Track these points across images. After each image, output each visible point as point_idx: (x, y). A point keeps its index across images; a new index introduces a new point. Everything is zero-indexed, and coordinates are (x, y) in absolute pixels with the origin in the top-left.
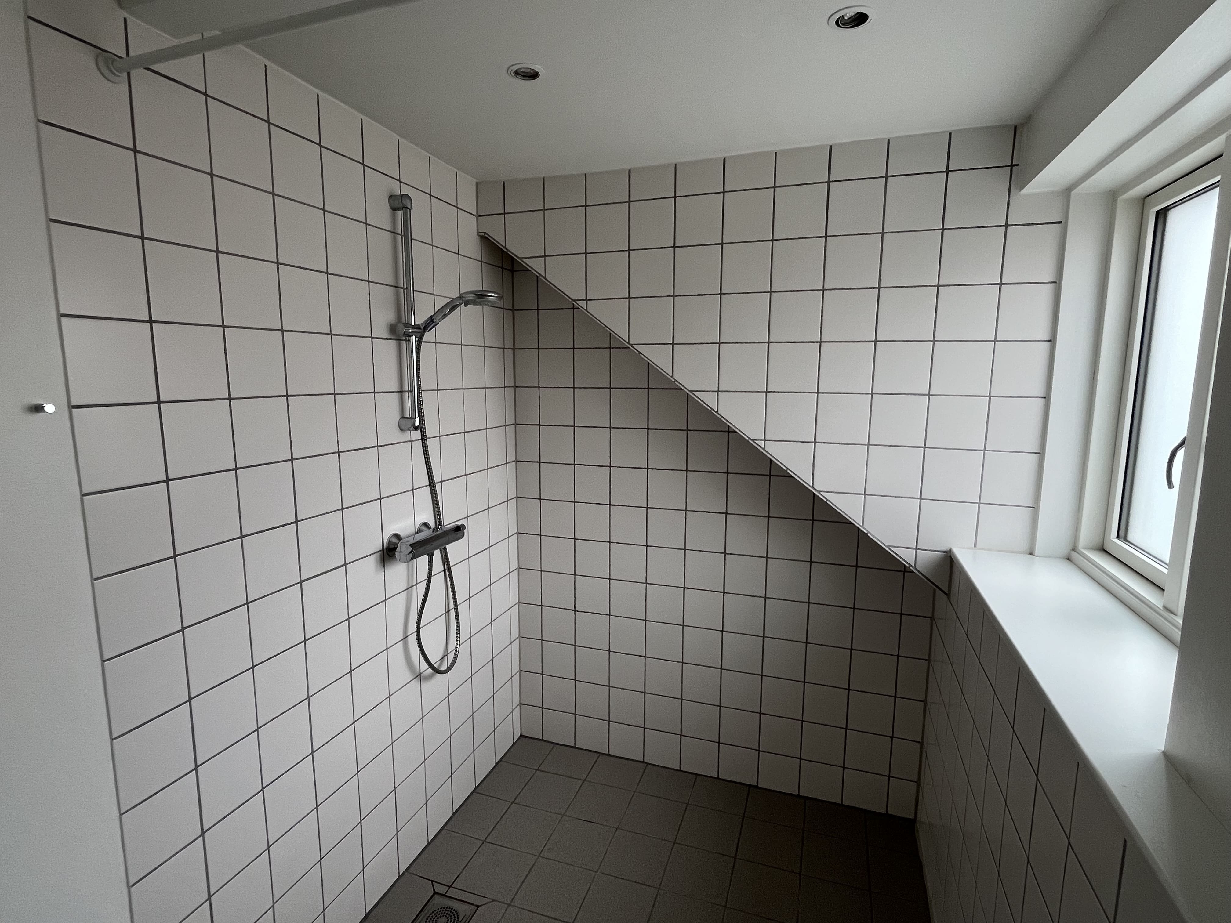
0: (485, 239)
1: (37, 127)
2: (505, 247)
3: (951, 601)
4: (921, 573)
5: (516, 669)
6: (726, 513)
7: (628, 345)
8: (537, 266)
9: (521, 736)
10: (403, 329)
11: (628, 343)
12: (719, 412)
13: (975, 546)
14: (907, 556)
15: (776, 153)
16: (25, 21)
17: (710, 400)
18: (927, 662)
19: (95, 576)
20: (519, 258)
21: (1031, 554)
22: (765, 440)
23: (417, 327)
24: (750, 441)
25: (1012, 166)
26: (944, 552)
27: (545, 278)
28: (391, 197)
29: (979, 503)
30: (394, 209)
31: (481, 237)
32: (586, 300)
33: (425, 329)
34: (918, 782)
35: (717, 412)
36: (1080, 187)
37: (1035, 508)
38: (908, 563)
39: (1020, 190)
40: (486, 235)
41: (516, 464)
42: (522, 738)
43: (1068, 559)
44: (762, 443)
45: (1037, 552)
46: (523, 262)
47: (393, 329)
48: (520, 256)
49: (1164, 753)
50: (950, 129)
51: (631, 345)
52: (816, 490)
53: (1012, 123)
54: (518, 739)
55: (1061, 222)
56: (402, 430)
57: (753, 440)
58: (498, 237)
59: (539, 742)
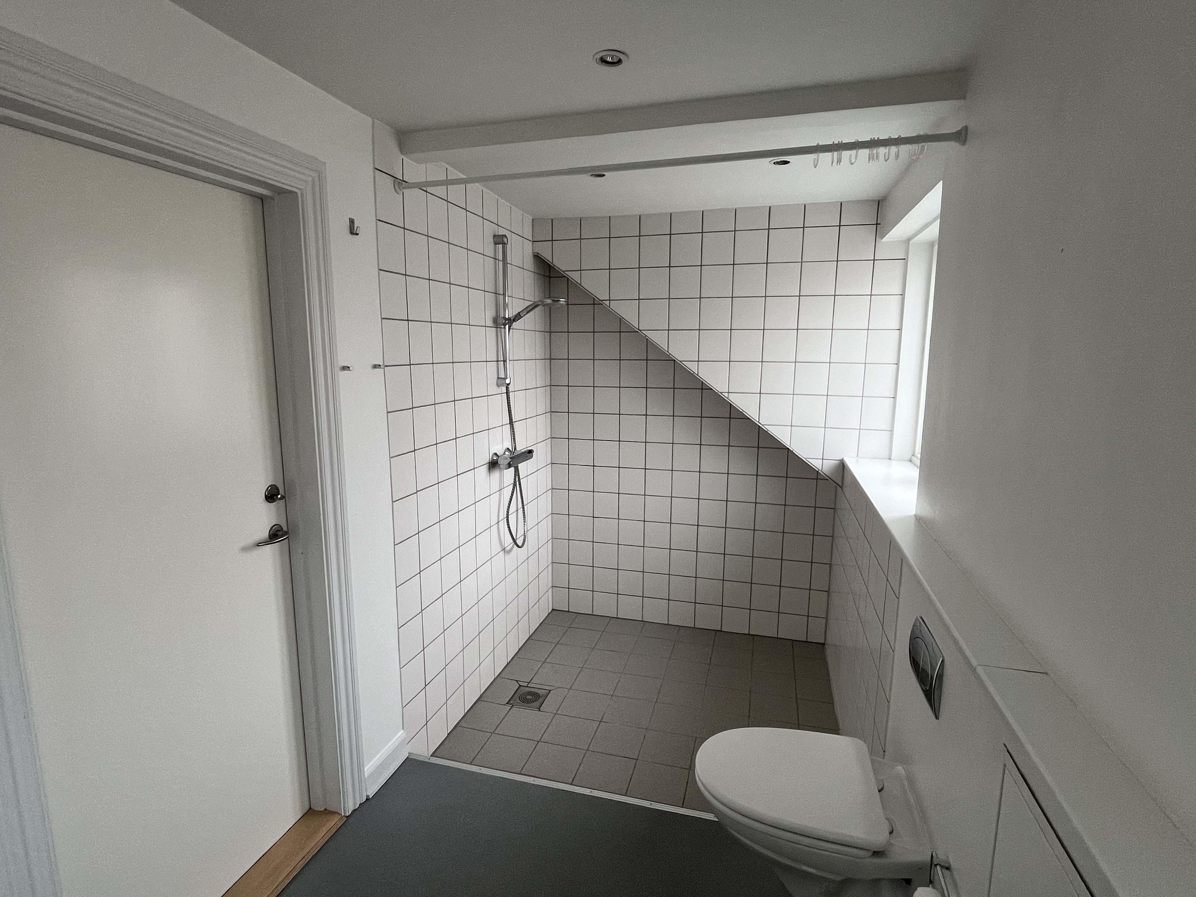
0: (538, 258)
1: (376, 222)
2: (552, 263)
3: (844, 491)
4: (825, 475)
5: (550, 561)
6: (701, 445)
7: (638, 331)
8: (575, 276)
9: (553, 610)
10: (502, 321)
11: (638, 329)
12: (699, 375)
13: (857, 456)
14: (817, 464)
15: (736, 209)
16: (374, 170)
17: (692, 367)
18: (831, 538)
19: (391, 456)
20: (562, 271)
21: (890, 459)
22: (728, 393)
23: (509, 319)
24: (719, 393)
25: (877, 224)
26: (839, 460)
27: (580, 285)
28: (494, 236)
29: (860, 429)
30: (496, 244)
31: (534, 256)
32: (610, 300)
33: (514, 320)
34: (827, 618)
35: (698, 375)
36: (915, 239)
37: (892, 431)
38: (817, 468)
39: (882, 239)
40: (539, 255)
41: (551, 414)
42: (553, 611)
43: (910, 461)
44: (726, 395)
45: (892, 458)
46: (565, 274)
47: (495, 320)
48: (563, 270)
49: (915, 515)
50: (842, 201)
51: (640, 330)
52: (760, 424)
53: (878, 198)
54: (551, 611)
55: (905, 259)
56: (498, 386)
57: (721, 393)
58: (546, 255)
59: (566, 613)
